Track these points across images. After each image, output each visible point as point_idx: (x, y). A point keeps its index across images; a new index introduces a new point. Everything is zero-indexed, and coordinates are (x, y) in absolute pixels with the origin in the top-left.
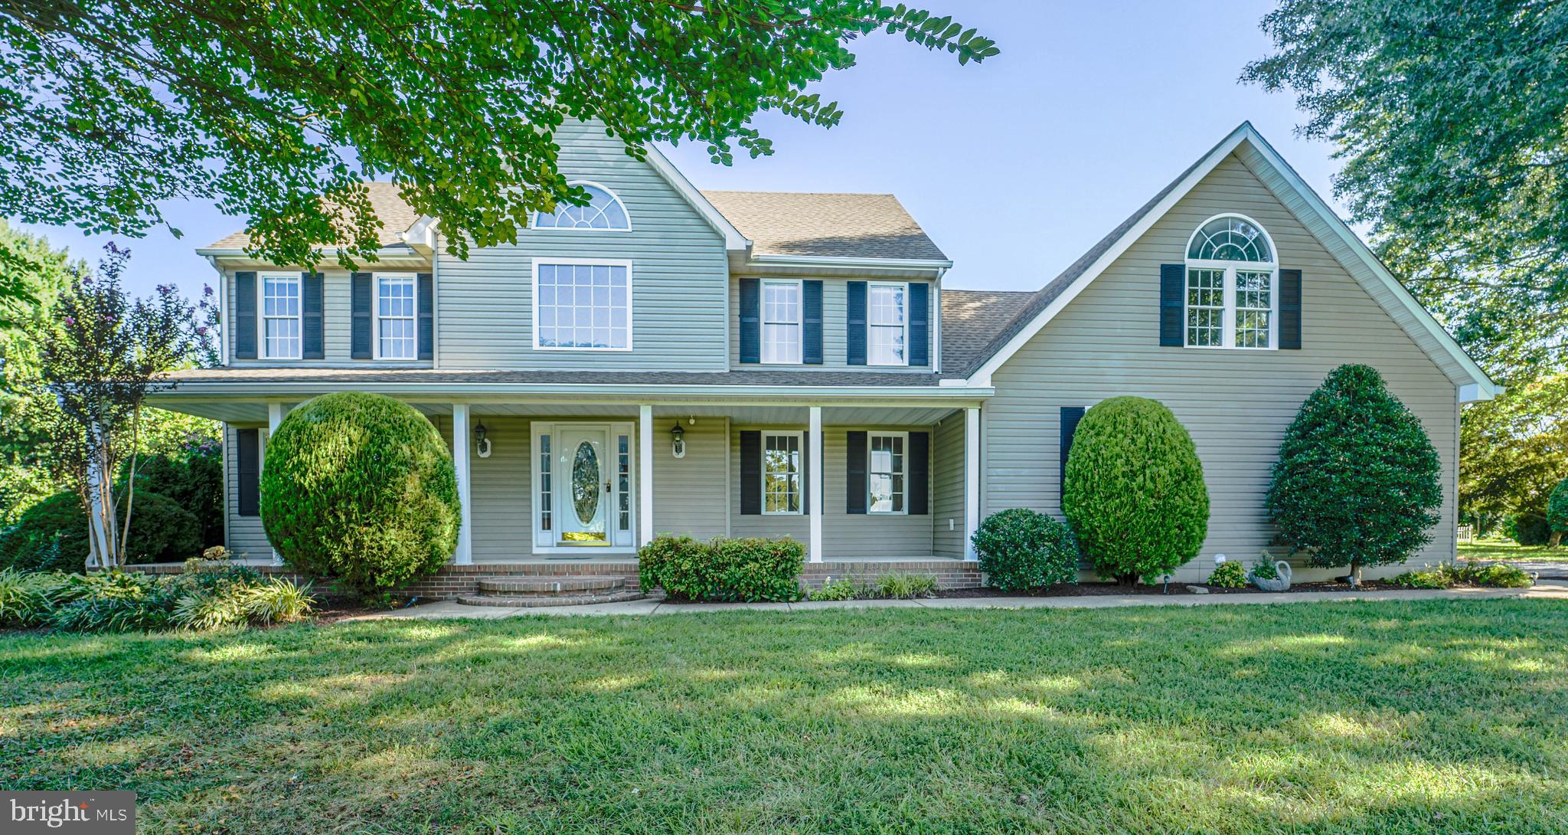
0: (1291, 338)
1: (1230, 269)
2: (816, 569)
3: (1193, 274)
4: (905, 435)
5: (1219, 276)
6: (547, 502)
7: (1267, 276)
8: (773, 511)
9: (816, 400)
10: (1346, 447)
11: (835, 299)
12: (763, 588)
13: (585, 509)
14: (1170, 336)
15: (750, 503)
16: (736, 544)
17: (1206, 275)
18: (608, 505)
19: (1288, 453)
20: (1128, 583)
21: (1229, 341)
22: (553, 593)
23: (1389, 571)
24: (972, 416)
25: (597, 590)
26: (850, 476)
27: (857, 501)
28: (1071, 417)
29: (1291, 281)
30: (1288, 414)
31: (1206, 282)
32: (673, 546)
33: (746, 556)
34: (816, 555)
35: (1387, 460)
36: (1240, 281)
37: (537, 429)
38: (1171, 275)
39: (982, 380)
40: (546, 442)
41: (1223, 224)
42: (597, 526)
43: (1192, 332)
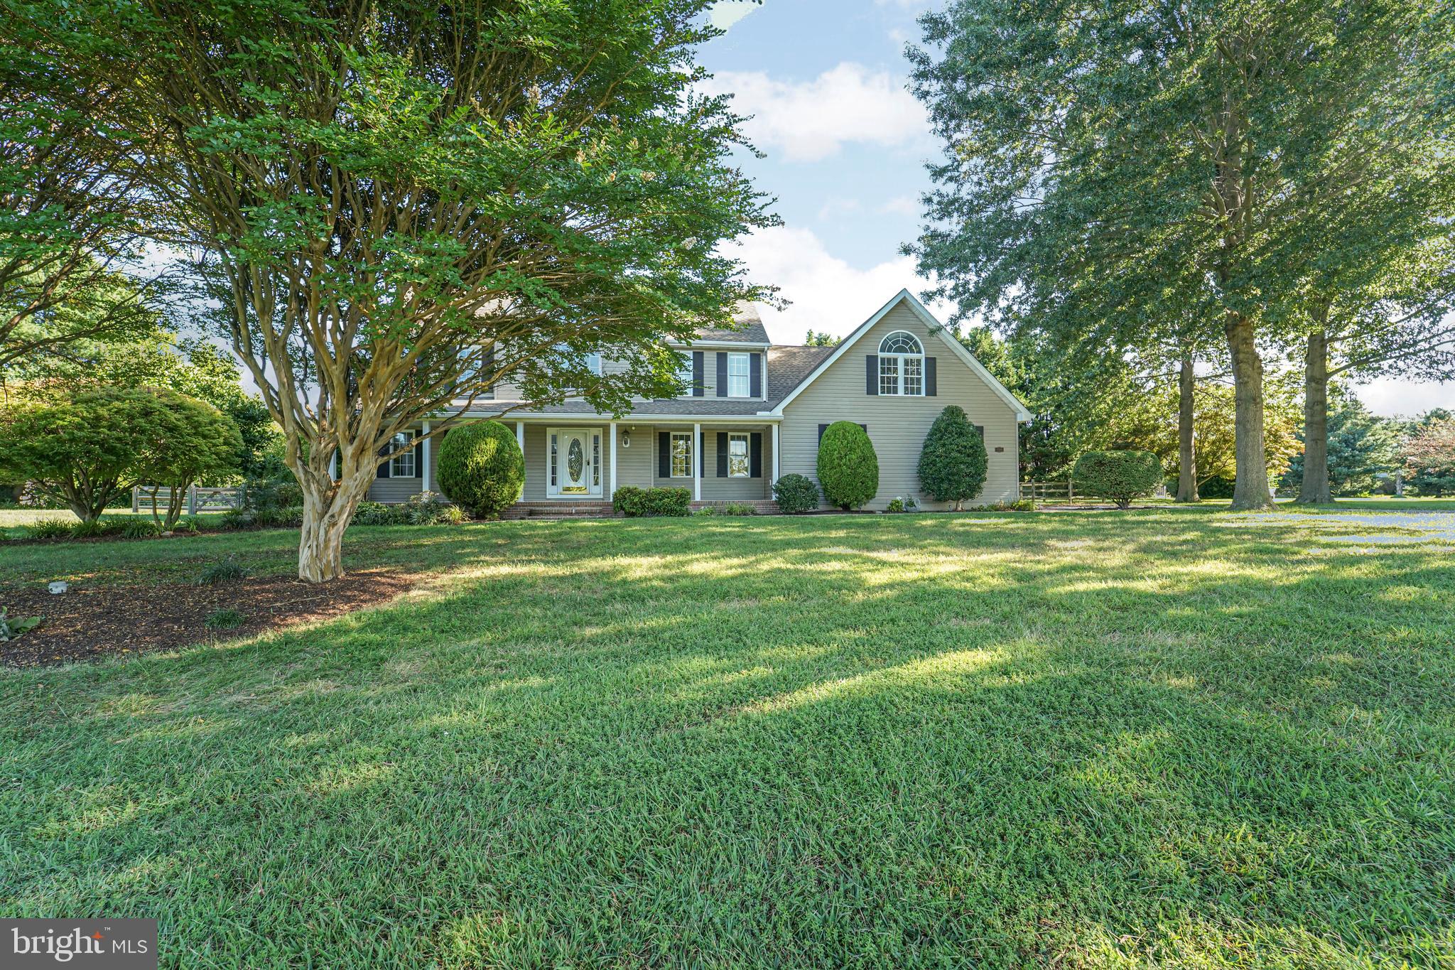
0: (932, 391)
1: (901, 357)
2: (698, 505)
3: (883, 360)
4: (748, 435)
5: (895, 360)
6: (554, 471)
7: (919, 361)
8: (677, 475)
9: (697, 421)
10: (944, 445)
11: (710, 362)
12: (672, 511)
13: (575, 475)
14: (871, 390)
15: (664, 471)
16: (659, 490)
17: (889, 360)
18: (588, 471)
19: (926, 447)
20: (846, 508)
21: (901, 392)
22: (571, 514)
23: (968, 505)
24: (775, 428)
25: (591, 513)
26: (719, 457)
27: (722, 469)
28: (822, 428)
29: (931, 362)
30: (928, 428)
31: (889, 363)
32: (629, 491)
33: (664, 495)
34: (698, 498)
35: (959, 452)
36: (906, 363)
37: (550, 431)
38: (871, 360)
39: (778, 412)
40: (554, 439)
41: (897, 335)
42: (581, 483)
43: (883, 388)
